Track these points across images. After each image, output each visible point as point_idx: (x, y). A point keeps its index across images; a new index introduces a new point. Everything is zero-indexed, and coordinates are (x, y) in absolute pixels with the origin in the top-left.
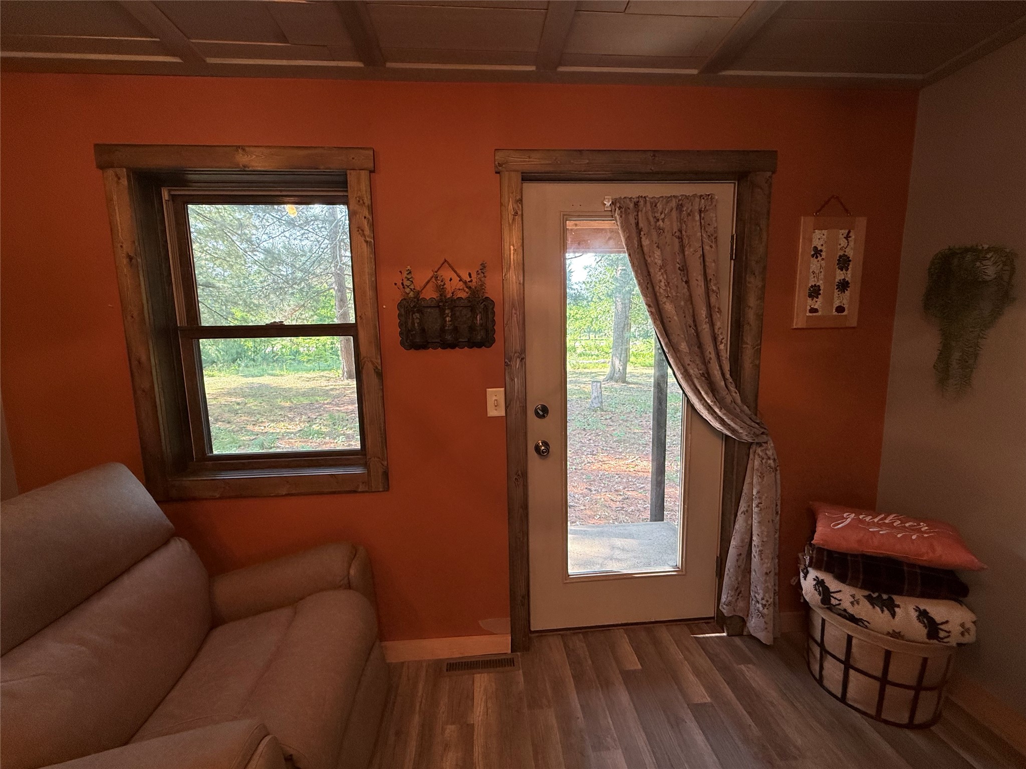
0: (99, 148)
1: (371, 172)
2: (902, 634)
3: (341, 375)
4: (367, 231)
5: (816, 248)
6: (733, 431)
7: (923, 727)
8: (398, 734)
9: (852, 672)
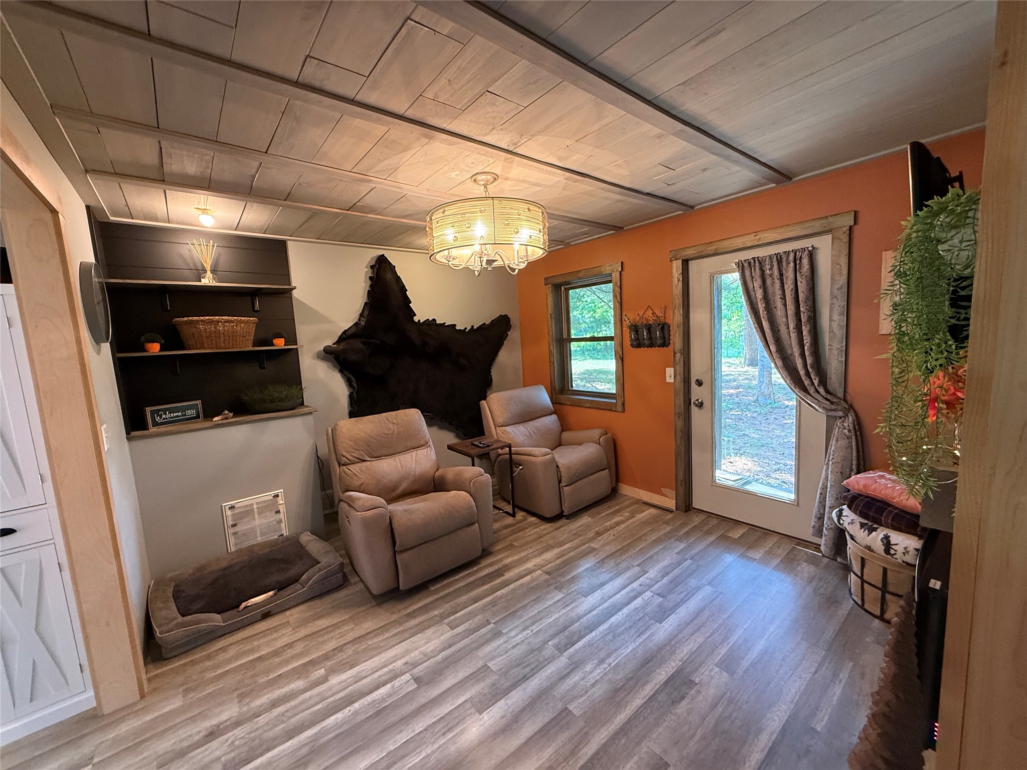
1: (620, 272)
2: (872, 548)
4: (618, 297)
8: (608, 507)
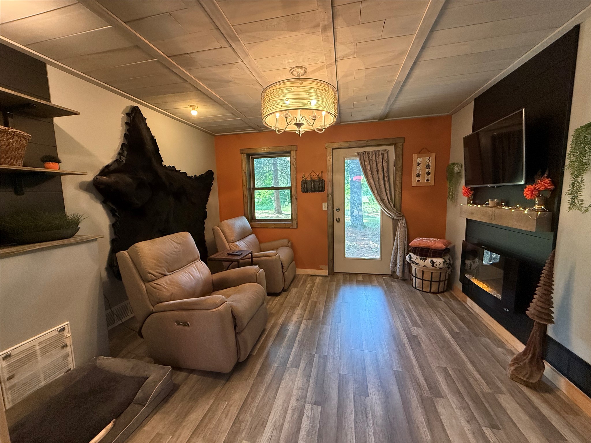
0: (241, 150)
1: (296, 150)
2: (426, 266)
3: (274, 212)
4: (295, 165)
5: (418, 163)
6: (391, 215)
7: (433, 293)
9: (417, 279)
